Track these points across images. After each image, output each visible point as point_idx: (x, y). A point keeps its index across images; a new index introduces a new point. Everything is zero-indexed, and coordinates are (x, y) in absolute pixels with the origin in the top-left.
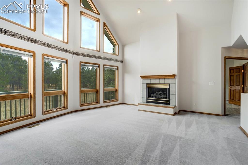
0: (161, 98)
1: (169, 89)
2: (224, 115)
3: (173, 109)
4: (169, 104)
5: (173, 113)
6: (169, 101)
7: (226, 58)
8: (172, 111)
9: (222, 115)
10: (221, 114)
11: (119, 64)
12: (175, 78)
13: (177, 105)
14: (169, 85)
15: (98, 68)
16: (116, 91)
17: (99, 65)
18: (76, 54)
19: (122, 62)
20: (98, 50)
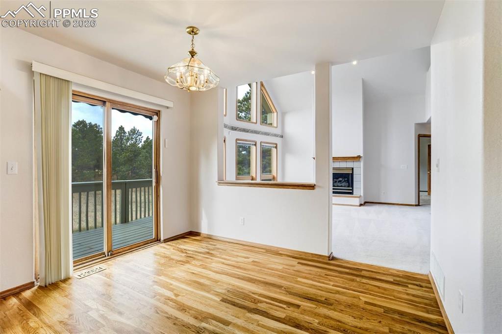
0: (342, 186)
1: (352, 174)
2: (418, 205)
3: (358, 199)
4: (352, 193)
5: (358, 204)
6: (352, 190)
7: (420, 136)
8: (357, 201)
9: (416, 205)
10: (414, 204)
11: (277, 140)
12: (360, 160)
13: (362, 195)
14: (353, 169)
15: (254, 147)
16: (274, 178)
17: (256, 143)
18: (234, 129)
19: (282, 137)
20: (255, 122)
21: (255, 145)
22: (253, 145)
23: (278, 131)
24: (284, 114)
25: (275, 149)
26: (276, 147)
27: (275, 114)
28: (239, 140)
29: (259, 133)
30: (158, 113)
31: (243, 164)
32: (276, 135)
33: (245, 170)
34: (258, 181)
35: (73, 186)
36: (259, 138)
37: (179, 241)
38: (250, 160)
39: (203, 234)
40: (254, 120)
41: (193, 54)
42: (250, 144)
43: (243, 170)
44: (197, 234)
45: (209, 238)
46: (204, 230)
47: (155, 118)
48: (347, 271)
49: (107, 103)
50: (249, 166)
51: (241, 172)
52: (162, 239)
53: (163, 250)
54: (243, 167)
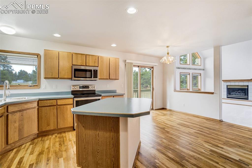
0: (240, 95)
1: (248, 89)
4: (247, 99)
6: (248, 97)
11: (201, 72)
14: (248, 86)
15: (189, 75)
16: (199, 90)
17: (190, 74)
18: (178, 68)
19: (204, 70)
20: (189, 64)
21: (189, 74)
22: (188, 74)
23: (202, 67)
24: (205, 59)
25: (200, 76)
26: (200, 75)
27: (200, 59)
28: (181, 73)
29: (191, 69)
30: (153, 68)
31: (183, 82)
32: (200, 69)
33: (184, 86)
34: (191, 90)
35: (134, 90)
36: (191, 72)
37: (160, 110)
38: (186, 80)
39: (168, 109)
40: (188, 63)
41: (168, 53)
42: (187, 74)
43: (183, 85)
44: (166, 109)
45: (170, 110)
46: (168, 107)
47: (152, 69)
48: (227, 125)
49: (140, 67)
50: (186, 83)
51: (182, 87)
52: (154, 109)
53: (154, 112)
54: (183, 84)
